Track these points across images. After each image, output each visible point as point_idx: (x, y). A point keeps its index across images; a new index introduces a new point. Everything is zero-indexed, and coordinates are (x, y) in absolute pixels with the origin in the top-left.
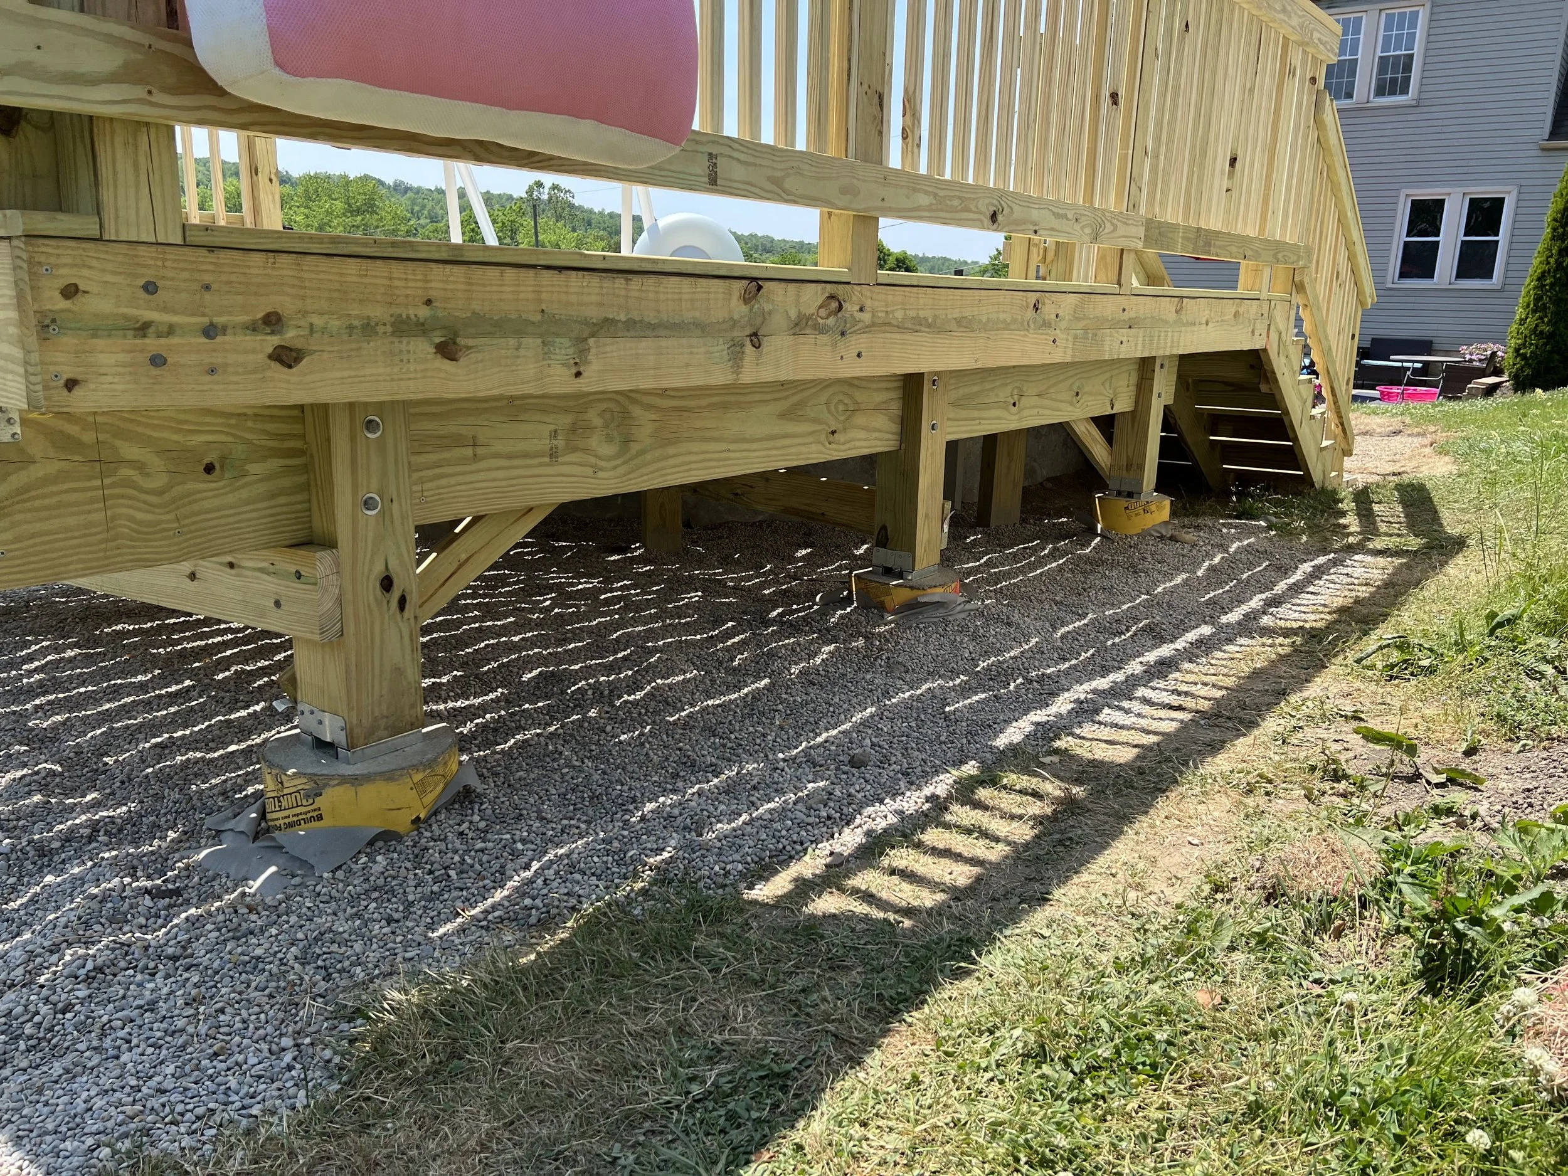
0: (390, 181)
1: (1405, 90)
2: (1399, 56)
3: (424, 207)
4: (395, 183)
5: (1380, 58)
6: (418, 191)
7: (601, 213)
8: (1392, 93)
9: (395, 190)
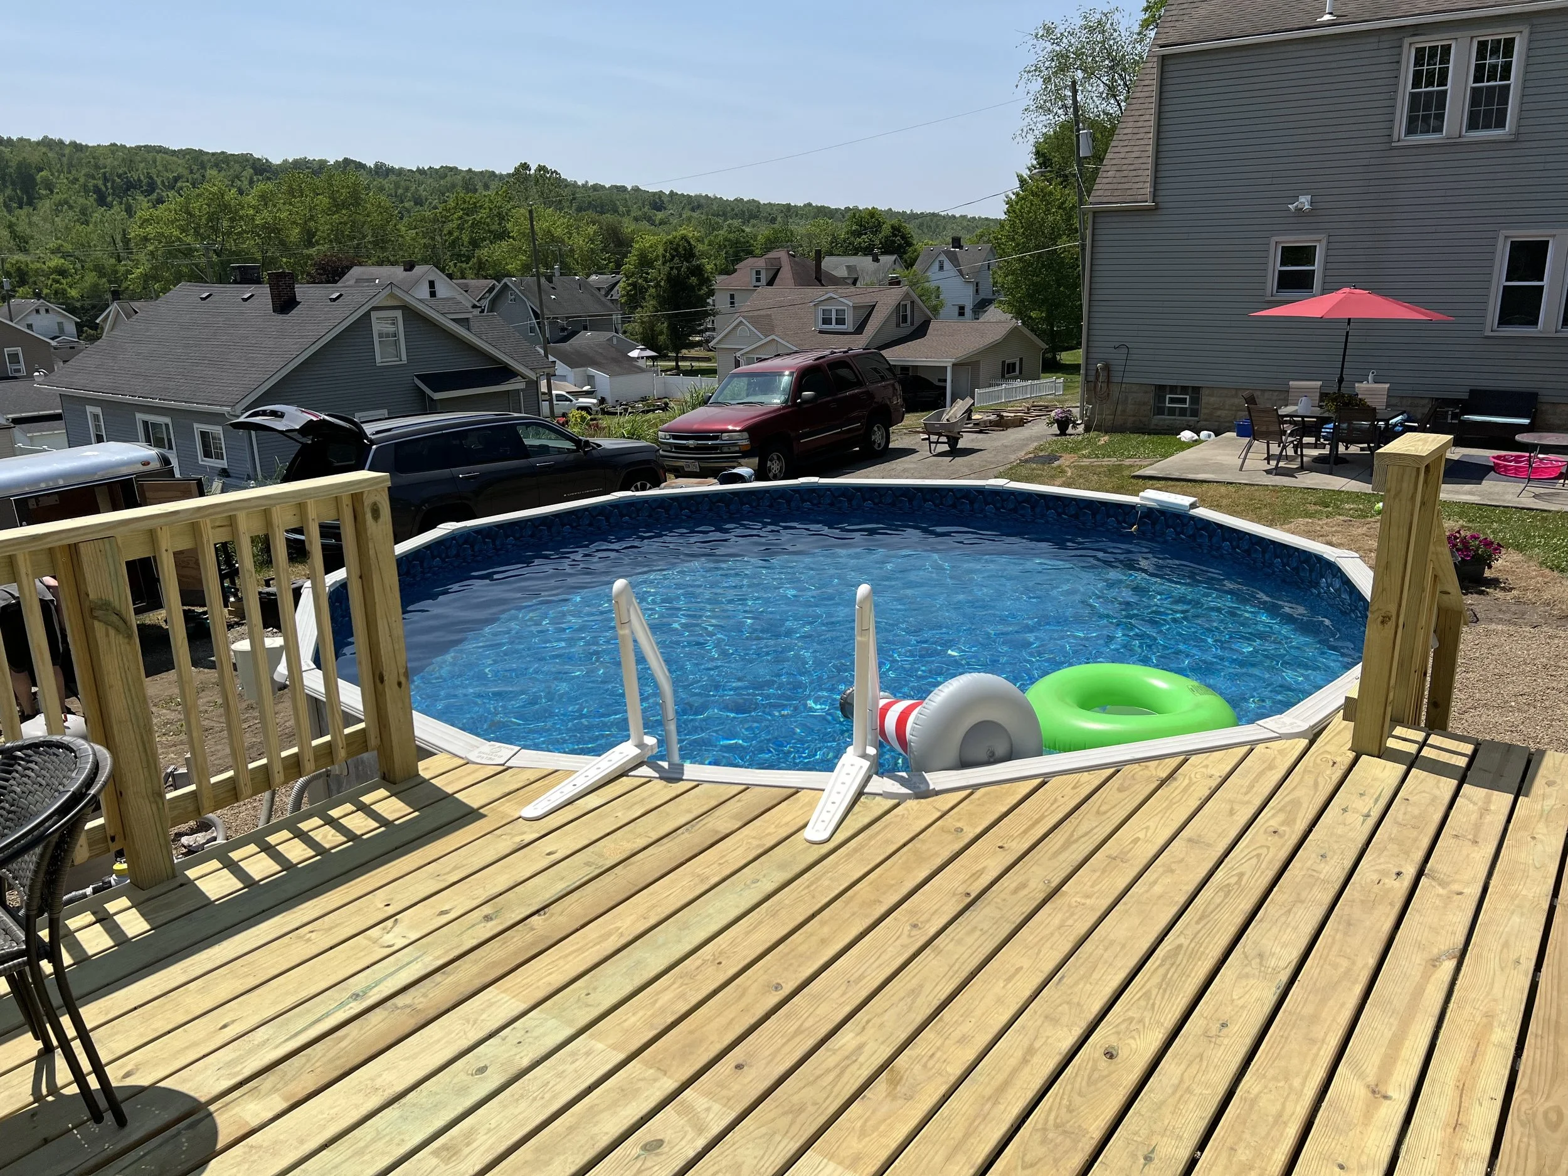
0: (370, 164)
1: (1501, 124)
2: (1494, 87)
3: (407, 189)
4: (376, 165)
5: (1473, 89)
6: (400, 172)
7: (585, 186)
8: (1487, 126)
9: (377, 173)
